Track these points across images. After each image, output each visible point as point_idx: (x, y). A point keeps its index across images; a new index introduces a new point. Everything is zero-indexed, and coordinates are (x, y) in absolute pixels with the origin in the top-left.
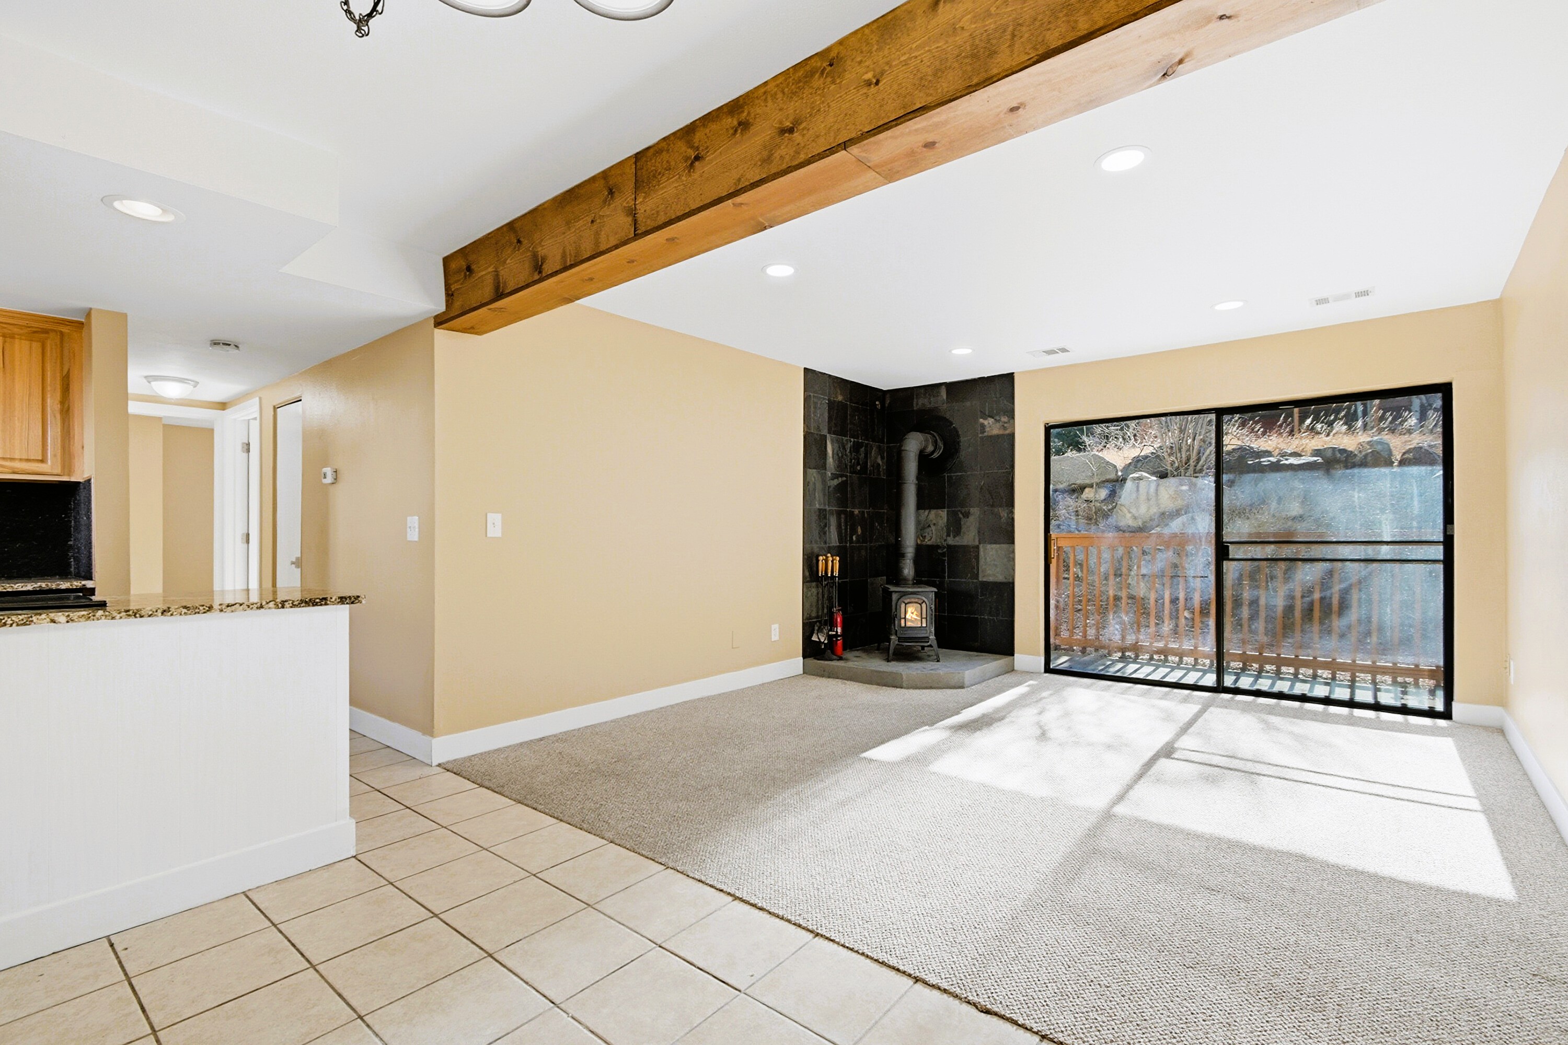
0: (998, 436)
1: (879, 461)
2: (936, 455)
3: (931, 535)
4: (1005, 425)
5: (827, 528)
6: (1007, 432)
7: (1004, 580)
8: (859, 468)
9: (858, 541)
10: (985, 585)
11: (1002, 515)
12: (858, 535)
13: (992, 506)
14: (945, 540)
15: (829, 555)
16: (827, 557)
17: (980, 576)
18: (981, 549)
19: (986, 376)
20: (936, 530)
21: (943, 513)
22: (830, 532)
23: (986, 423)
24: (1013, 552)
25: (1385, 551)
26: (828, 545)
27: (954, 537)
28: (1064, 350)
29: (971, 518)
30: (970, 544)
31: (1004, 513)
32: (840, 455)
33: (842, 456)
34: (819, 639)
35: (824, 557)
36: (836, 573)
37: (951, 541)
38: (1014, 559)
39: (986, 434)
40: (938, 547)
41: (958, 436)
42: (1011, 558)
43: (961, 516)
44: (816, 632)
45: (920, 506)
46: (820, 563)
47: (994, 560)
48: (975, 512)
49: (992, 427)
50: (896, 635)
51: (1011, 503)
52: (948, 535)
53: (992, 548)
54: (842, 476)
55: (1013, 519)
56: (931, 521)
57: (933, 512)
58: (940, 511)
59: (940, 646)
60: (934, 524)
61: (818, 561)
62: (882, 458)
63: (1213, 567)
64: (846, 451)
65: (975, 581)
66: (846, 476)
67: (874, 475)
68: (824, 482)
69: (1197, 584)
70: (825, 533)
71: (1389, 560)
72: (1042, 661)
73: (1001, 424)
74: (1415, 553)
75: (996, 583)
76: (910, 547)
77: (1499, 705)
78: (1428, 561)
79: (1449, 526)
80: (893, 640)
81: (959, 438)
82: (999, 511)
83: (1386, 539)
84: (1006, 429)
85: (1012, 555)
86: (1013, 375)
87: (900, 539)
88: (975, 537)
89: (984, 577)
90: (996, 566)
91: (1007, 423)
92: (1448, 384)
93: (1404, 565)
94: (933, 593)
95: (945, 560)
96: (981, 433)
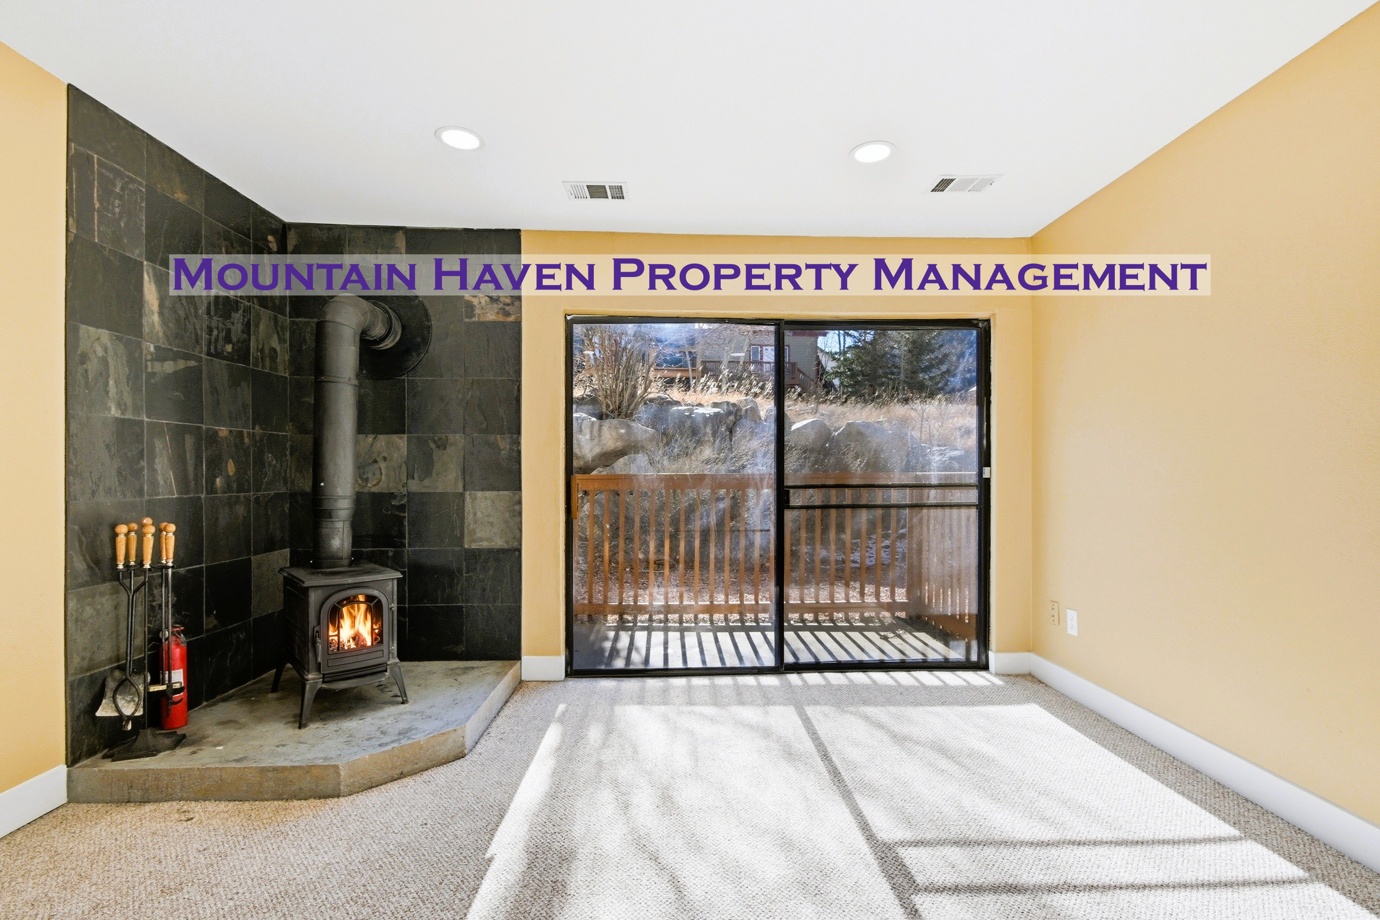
0: (494, 323)
1: (275, 343)
2: (388, 344)
3: (378, 476)
4: (507, 308)
5: (144, 463)
6: (512, 319)
7: (506, 546)
8: (229, 348)
9: (228, 488)
10: (474, 555)
11: (502, 447)
12: (228, 477)
13: (485, 431)
14: (405, 485)
15: (148, 521)
16: (142, 526)
17: (466, 539)
18: (468, 499)
20: (387, 468)
21: (401, 442)
22: (153, 470)
23: (476, 302)
24: (520, 502)
25: (933, 496)
26: (146, 497)
27: (421, 480)
28: (618, 193)
29: (450, 450)
30: (449, 490)
31: (504, 443)
32: (182, 313)
33: (187, 318)
34: (116, 709)
35: (134, 526)
36: (168, 558)
37: (415, 486)
38: (520, 514)
39: (476, 319)
40: (392, 496)
41: (427, 317)
42: (517, 512)
43: (433, 445)
44: (109, 693)
45: (361, 427)
46: (121, 541)
47: (489, 516)
48: (458, 440)
49: (485, 309)
50: (318, 669)
51: (516, 429)
52: (410, 476)
53: (486, 498)
54: (186, 357)
55: (519, 452)
56: (379, 453)
57: (382, 439)
58: (395, 438)
60: (385, 459)
61: (115, 535)
62: (281, 340)
63: (773, 517)
64: (196, 309)
65: (457, 549)
66: (196, 359)
67: (263, 367)
68: (134, 362)
70: (138, 473)
71: (936, 506)
72: (561, 660)
73: (501, 305)
74: (958, 496)
75: (490, 551)
76: (344, 498)
77: (1029, 651)
78: (968, 506)
79: (986, 470)
80: (313, 679)
81: (429, 320)
82: (496, 439)
83: (934, 482)
84: (508, 314)
85: (517, 508)
86: (519, 230)
87: (322, 484)
88: (456, 479)
89: (474, 541)
90: (492, 524)
91: (509, 305)
92: (988, 321)
93: (947, 511)
94: (395, 582)
95: (405, 517)
96: (467, 317)
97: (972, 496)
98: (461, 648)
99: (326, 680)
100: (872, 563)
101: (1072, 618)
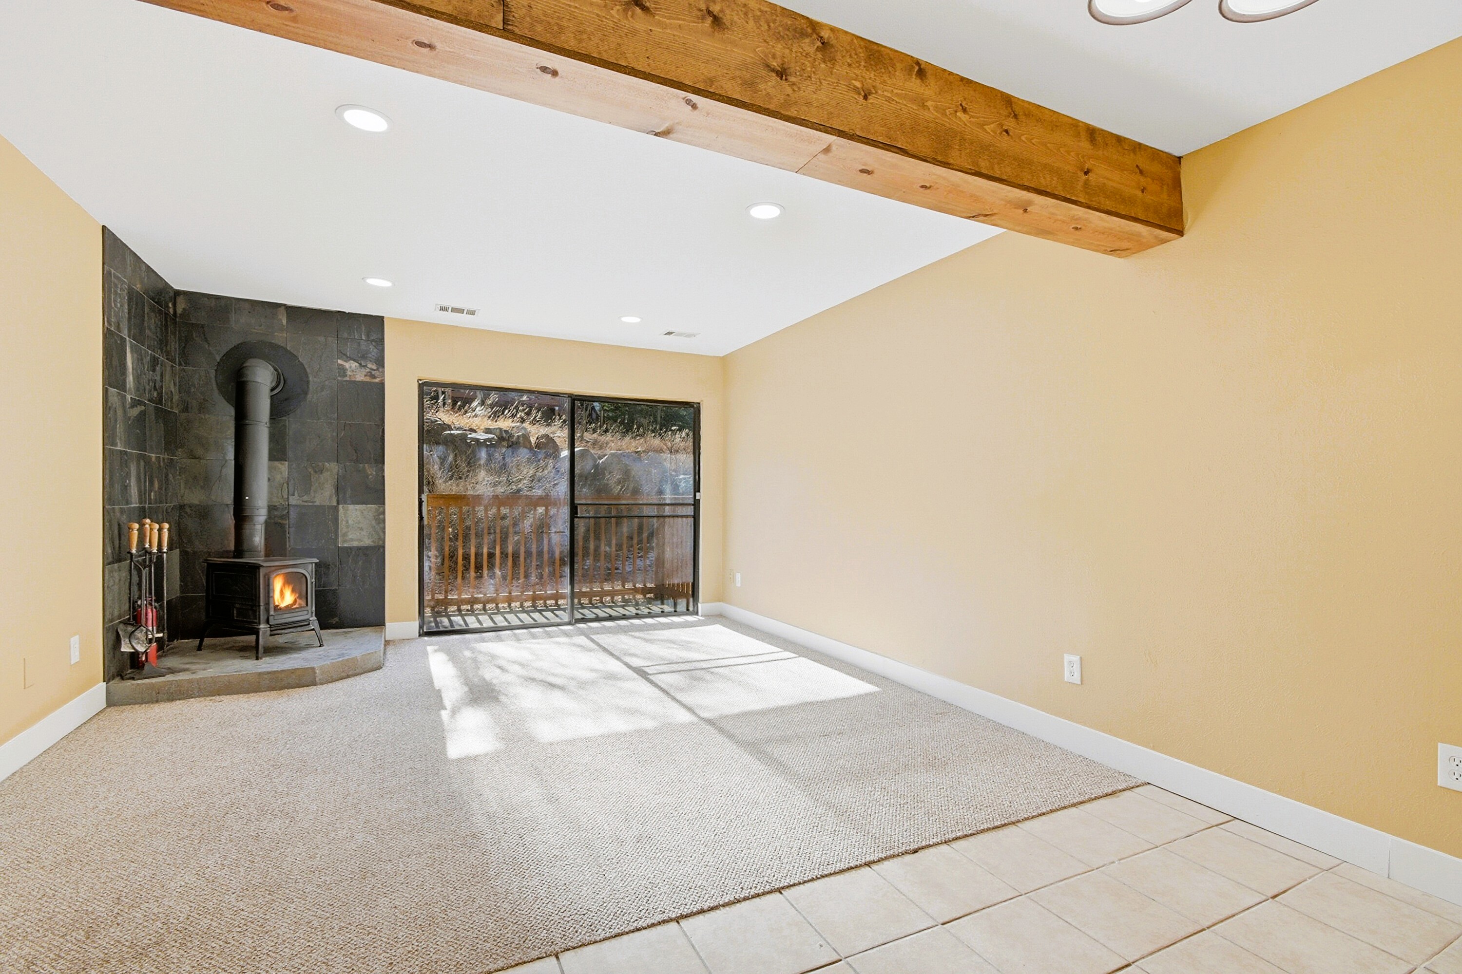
0: (362, 382)
1: (172, 387)
2: (275, 392)
4: (372, 372)
5: (128, 481)
6: (377, 380)
7: (371, 545)
8: (155, 394)
9: (155, 500)
10: (346, 552)
11: (369, 473)
12: (156, 492)
13: (357, 461)
14: (286, 500)
15: (148, 521)
17: (340, 539)
18: (341, 511)
19: (347, 312)
21: (283, 467)
22: (131, 486)
23: (347, 365)
24: (384, 513)
25: (668, 510)
27: (301, 496)
29: (326, 474)
30: (325, 504)
31: (371, 471)
32: (139, 371)
33: (141, 374)
34: (134, 648)
37: (295, 500)
38: (384, 521)
39: (346, 377)
40: (274, 508)
41: (306, 375)
42: (380, 520)
43: (311, 471)
44: (126, 637)
46: (134, 533)
47: (359, 523)
48: (332, 467)
49: (356, 372)
50: (268, 621)
51: (380, 459)
52: (291, 493)
53: (355, 509)
54: (140, 403)
55: (383, 477)
57: (278, 465)
59: (322, 627)
62: (175, 384)
63: (568, 524)
64: (144, 367)
65: (332, 546)
66: (145, 405)
67: (168, 407)
68: (124, 410)
69: (555, 538)
71: (669, 516)
72: (416, 624)
73: (368, 370)
74: (681, 511)
75: (359, 549)
76: (262, 508)
77: (720, 602)
78: (687, 516)
79: (698, 494)
80: (263, 628)
81: (308, 377)
82: (364, 468)
83: (668, 502)
84: (374, 377)
85: (381, 516)
86: (382, 318)
87: (247, 498)
88: (331, 497)
89: (345, 541)
90: (361, 529)
91: (375, 370)
92: (699, 403)
93: (676, 519)
94: (314, 564)
95: (286, 524)
96: (340, 376)
97: (690, 511)
98: (335, 620)
99: (272, 629)
100: (630, 569)
101: (738, 576)
